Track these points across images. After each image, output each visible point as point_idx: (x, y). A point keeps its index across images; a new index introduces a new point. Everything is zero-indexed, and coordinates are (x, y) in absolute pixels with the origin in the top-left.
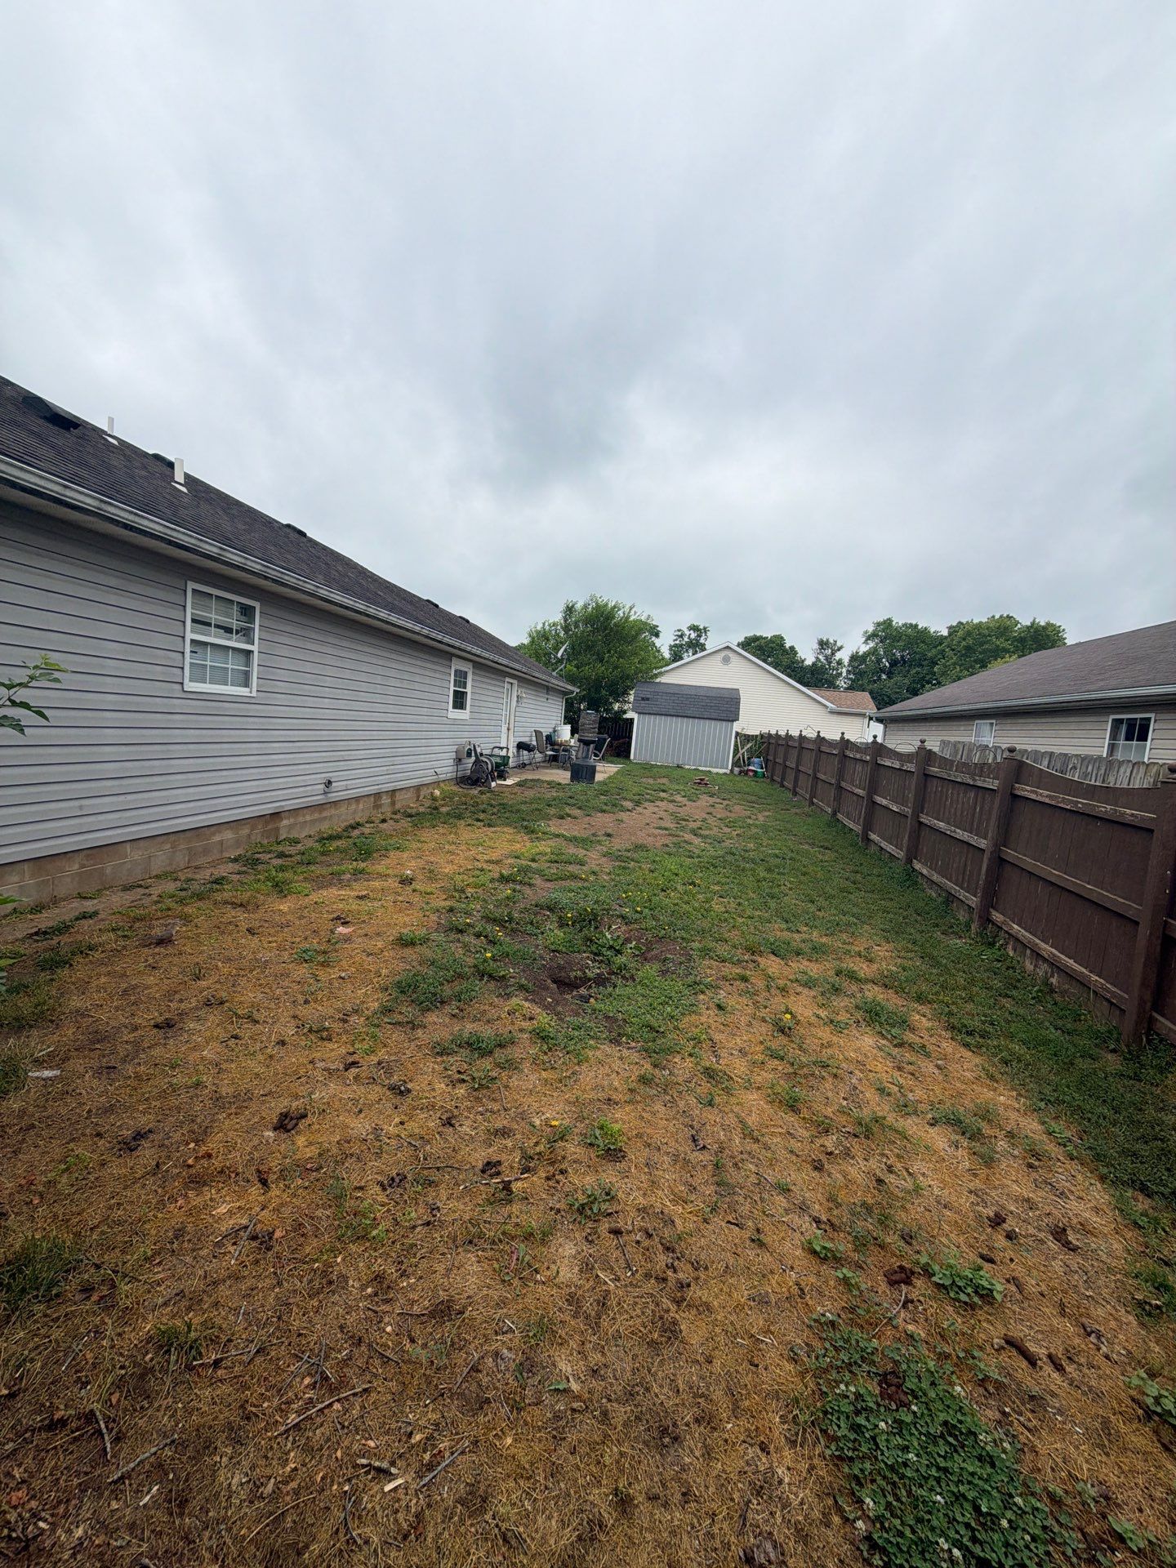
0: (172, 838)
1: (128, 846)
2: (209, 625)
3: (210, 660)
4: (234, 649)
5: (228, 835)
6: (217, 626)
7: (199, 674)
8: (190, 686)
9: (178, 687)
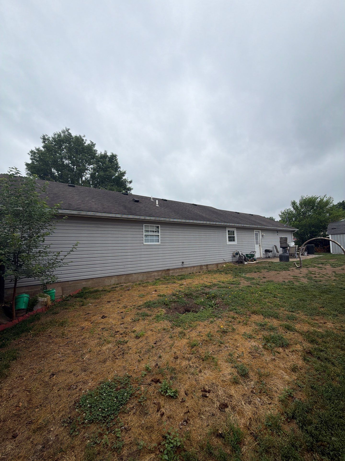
0: (143, 273)
1: (134, 274)
2: (149, 231)
3: (149, 238)
4: (155, 235)
5: (156, 274)
6: (150, 231)
7: (147, 241)
8: (144, 243)
9: (142, 244)
